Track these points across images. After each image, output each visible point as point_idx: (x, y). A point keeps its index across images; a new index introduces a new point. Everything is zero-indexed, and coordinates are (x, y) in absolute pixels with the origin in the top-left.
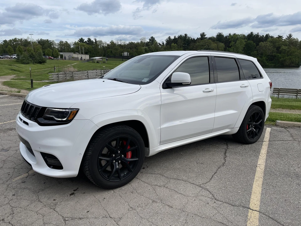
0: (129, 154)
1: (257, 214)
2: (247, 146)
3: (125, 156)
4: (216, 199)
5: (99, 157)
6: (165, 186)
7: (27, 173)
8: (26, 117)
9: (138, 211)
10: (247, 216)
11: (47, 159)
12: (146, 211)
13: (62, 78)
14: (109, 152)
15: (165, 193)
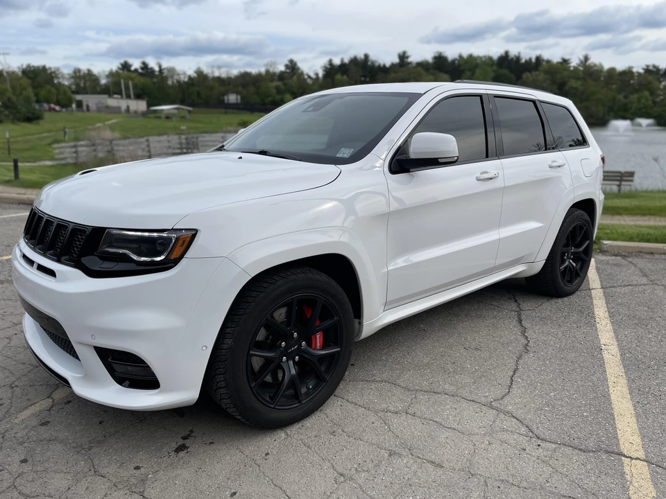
0: (319, 339)
1: (642, 467)
2: (560, 301)
3: (309, 344)
4: (538, 438)
5: (251, 352)
6: (409, 411)
7: (48, 397)
8: (44, 255)
9: (360, 482)
10: (623, 474)
11: (114, 365)
12: (380, 481)
13: (84, 154)
14: (271, 337)
15: (413, 430)
